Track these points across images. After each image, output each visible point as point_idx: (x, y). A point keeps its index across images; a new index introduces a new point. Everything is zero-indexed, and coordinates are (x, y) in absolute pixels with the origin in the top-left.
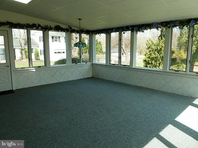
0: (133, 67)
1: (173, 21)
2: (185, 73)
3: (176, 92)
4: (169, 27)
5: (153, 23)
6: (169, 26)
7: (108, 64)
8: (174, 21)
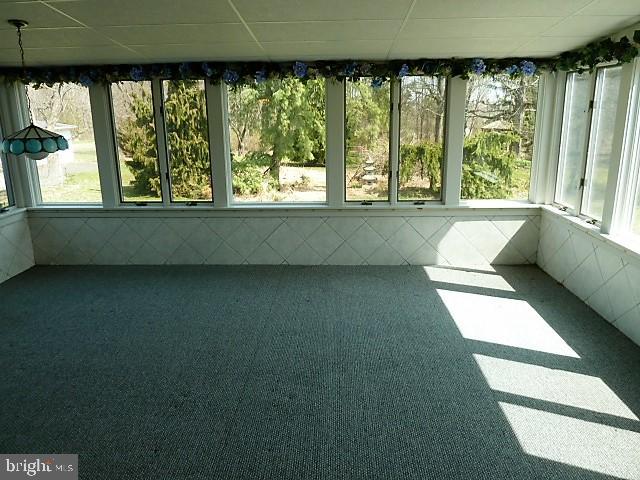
0: (229, 206)
1: (353, 61)
2: (385, 206)
3: (372, 261)
4: (341, 79)
5: (294, 62)
6: (340, 74)
7: (117, 206)
8: (356, 61)
